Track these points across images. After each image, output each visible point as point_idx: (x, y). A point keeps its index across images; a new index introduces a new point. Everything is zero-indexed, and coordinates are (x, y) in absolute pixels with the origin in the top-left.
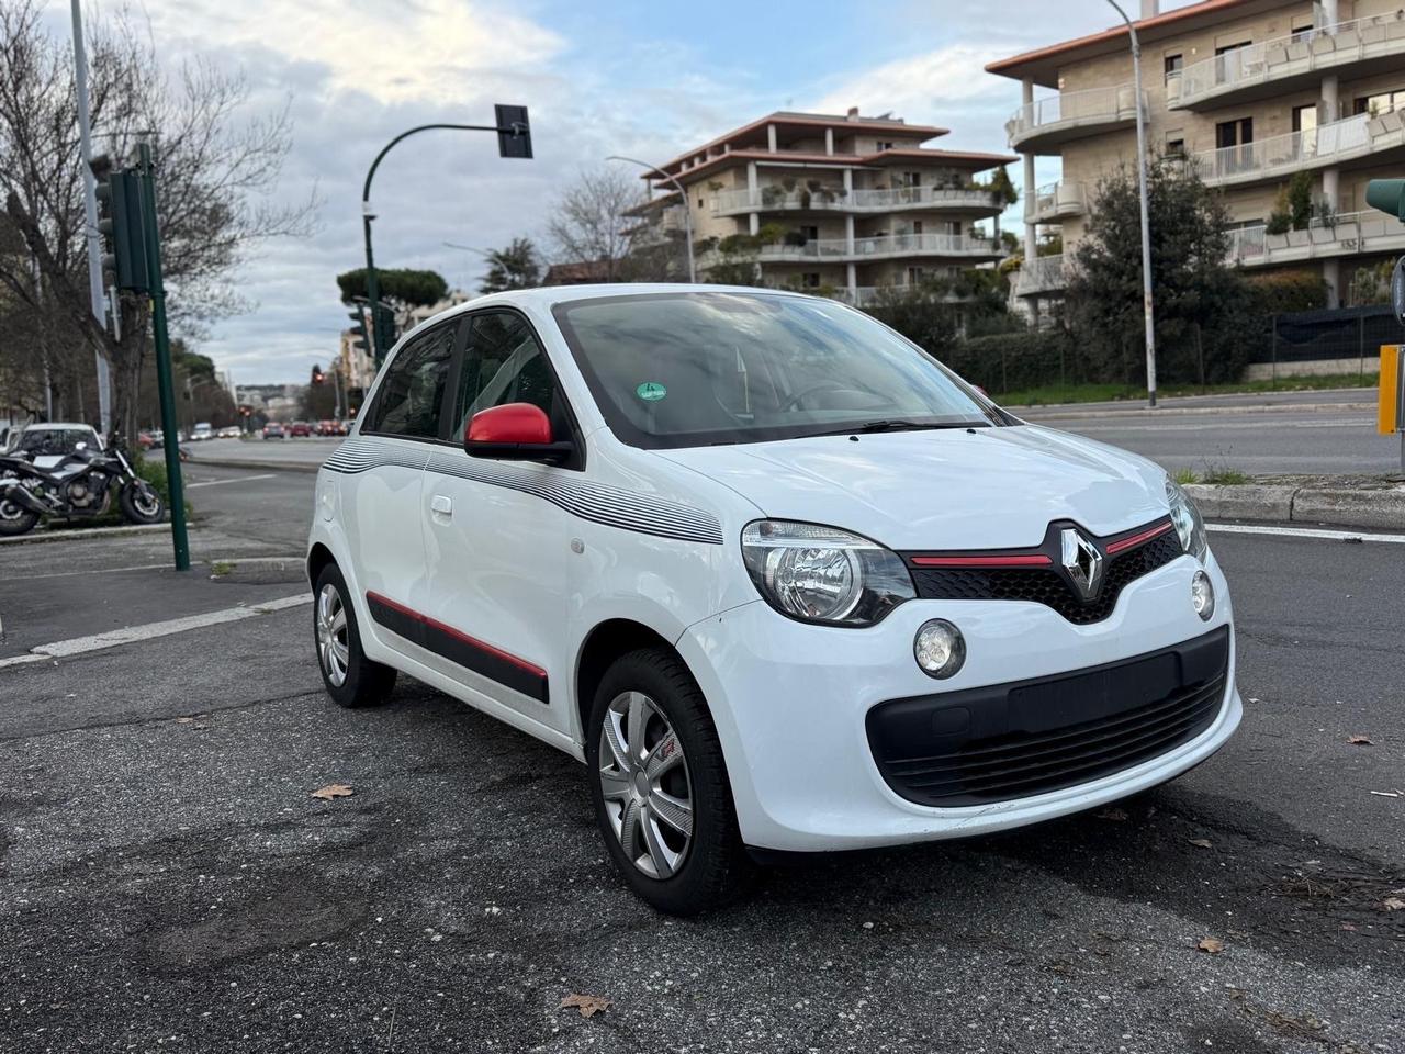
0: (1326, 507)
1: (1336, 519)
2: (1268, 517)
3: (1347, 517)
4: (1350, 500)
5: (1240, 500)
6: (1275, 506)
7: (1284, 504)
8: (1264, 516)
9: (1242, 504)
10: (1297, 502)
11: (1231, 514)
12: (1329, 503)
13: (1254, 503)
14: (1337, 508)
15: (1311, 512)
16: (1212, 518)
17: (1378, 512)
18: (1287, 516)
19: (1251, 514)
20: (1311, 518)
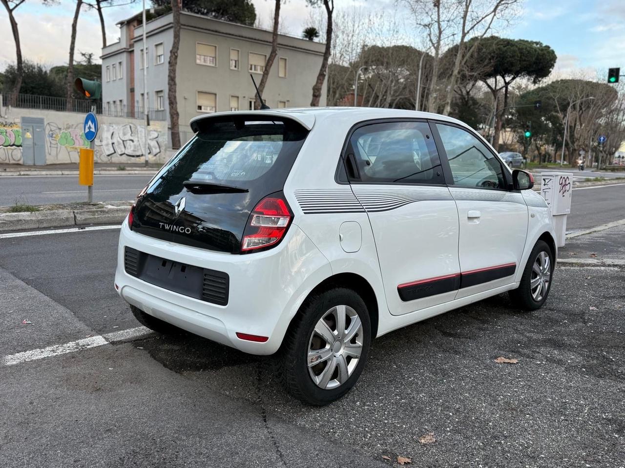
0: (92, 217)
1: (96, 221)
2: (65, 224)
3: (101, 220)
4: (100, 213)
5: (49, 218)
6: (67, 219)
7: (72, 217)
8: (62, 224)
9: (51, 220)
10: (77, 216)
11: (45, 225)
12: (92, 215)
13: (57, 218)
14: (96, 216)
15: (85, 219)
16: (34, 229)
17: (113, 217)
18: (73, 223)
19: (55, 224)
20: (85, 222)
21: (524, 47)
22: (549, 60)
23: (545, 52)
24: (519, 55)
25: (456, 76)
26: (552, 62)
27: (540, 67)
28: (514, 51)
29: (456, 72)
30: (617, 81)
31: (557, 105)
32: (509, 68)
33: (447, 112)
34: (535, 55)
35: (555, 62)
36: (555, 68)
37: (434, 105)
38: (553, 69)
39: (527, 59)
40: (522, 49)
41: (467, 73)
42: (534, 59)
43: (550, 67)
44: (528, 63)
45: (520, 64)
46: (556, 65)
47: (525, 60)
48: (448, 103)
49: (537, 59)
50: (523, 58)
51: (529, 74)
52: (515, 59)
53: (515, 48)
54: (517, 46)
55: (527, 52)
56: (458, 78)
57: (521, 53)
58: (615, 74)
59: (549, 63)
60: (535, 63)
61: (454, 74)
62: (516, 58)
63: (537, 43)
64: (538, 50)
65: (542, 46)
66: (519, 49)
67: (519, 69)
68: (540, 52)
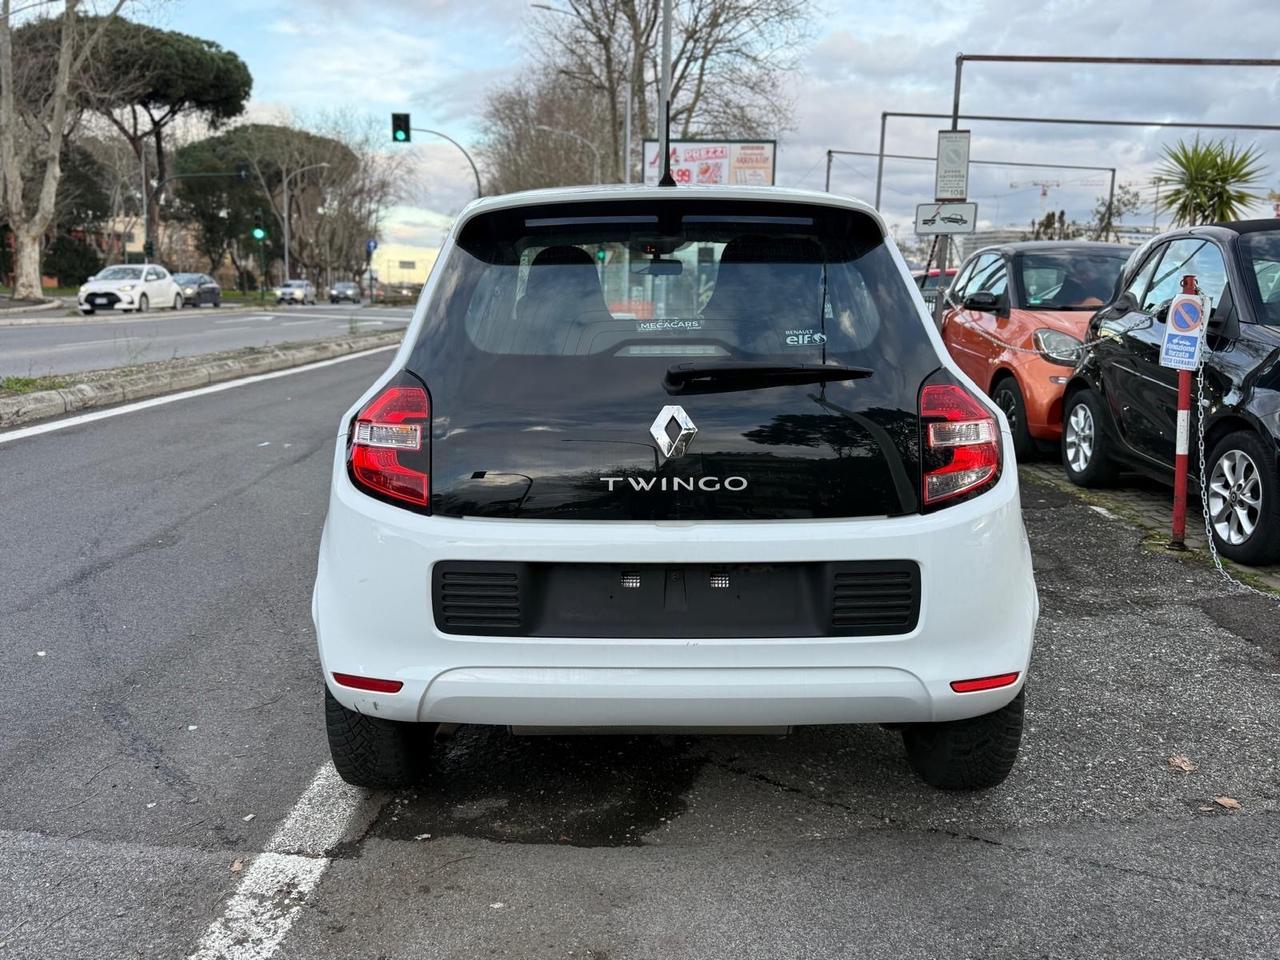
21: (189, 48)
22: (240, 82)
23: (231, 66)
24: (180, 65)
25: (64, 97)
26: (247, 89)
27: (223, 95)
28: (169, 56)
29: (62, 88)
30: (408, 139)
31: (260, 175)
32: (162, 92)
33: (55, 178)
34: (212, 70)
35: (250, 87)
36: (252, 99)
37: (17, 159)
38: (248, 100)
39: (196, 76)
40: (184, 53)
41: (91, 93)
42: (211, 76)
43: (244, 98)
44: (200, 84)
45: (183, 83)
46: (253, 93)
47: (193, 78)
48: (53, 159)
49: (217, 78)
50: (190, 73)
51: (201, 105)
52: (173, 73)
53: (169, 50)
54: (172, 46)
55: (195, 61)
56: (69, 101)
57: (184, 61)
58: (403, 125)
59: (242, 89)
60: (213, 86)
61: (57, 93)
62: (174, 70)
63: (211, 45)
64: (216, 58)
65: (220, 52)
66: (178, 52)
67: (183, 94)
68: (221, 64)
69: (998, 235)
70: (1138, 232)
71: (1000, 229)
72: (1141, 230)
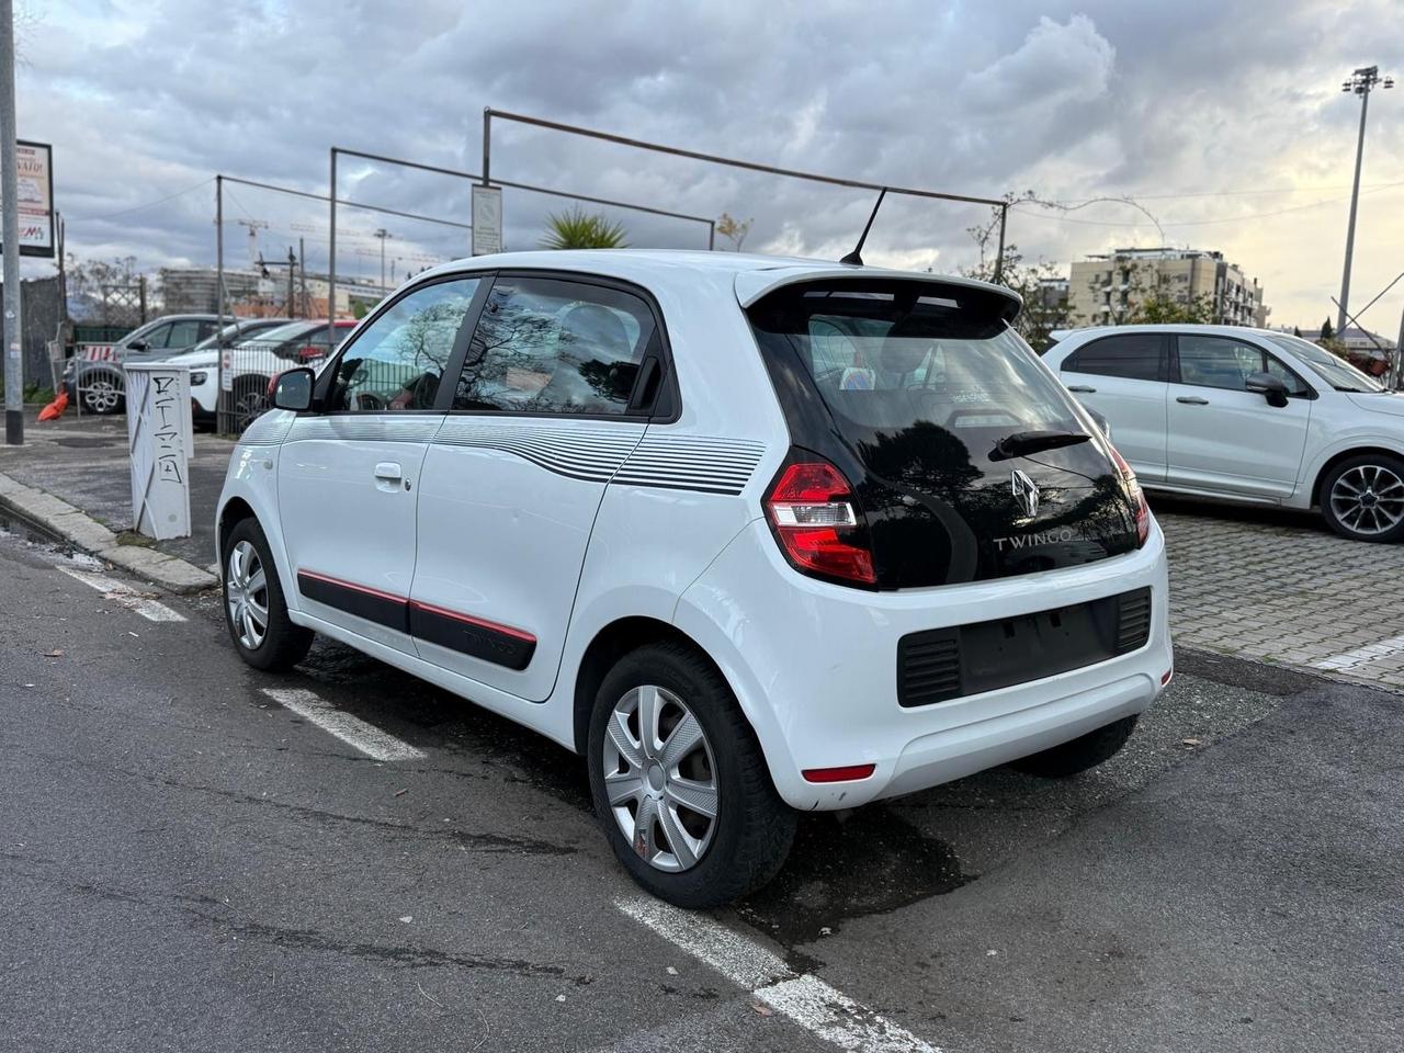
69: (205, 275)
70: (353, 283)
71: (207, 269)
72: (357, 281)
